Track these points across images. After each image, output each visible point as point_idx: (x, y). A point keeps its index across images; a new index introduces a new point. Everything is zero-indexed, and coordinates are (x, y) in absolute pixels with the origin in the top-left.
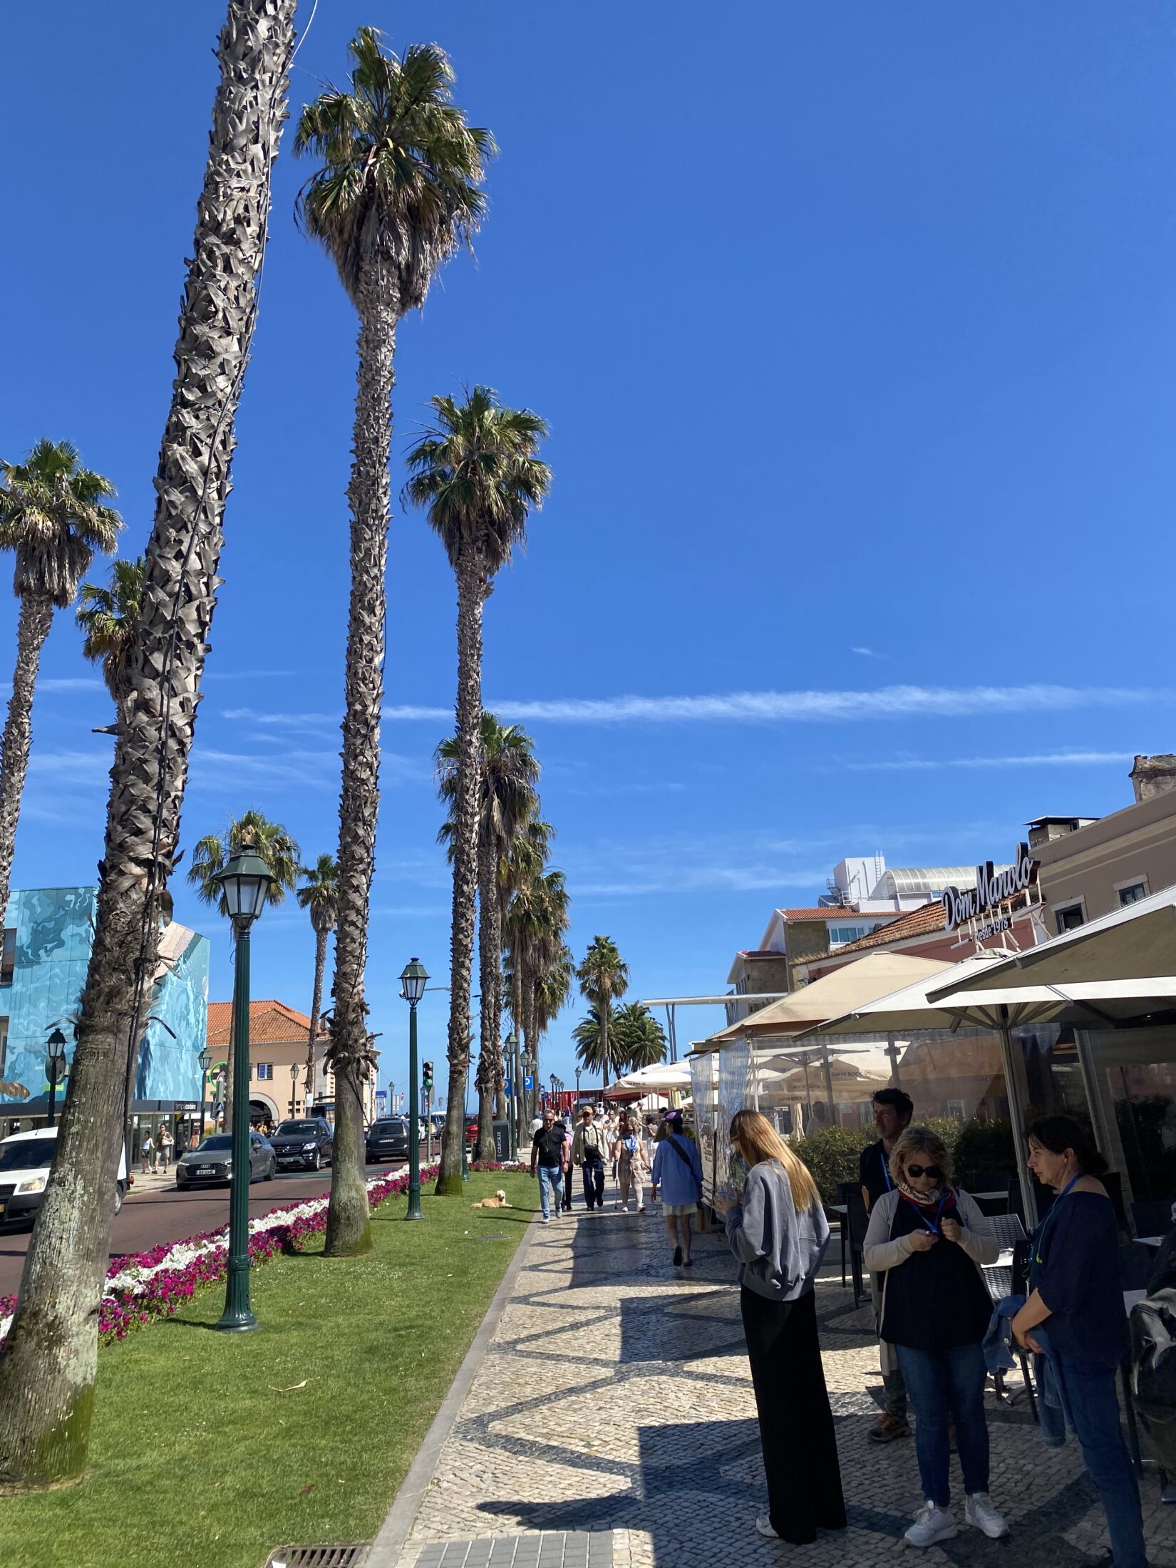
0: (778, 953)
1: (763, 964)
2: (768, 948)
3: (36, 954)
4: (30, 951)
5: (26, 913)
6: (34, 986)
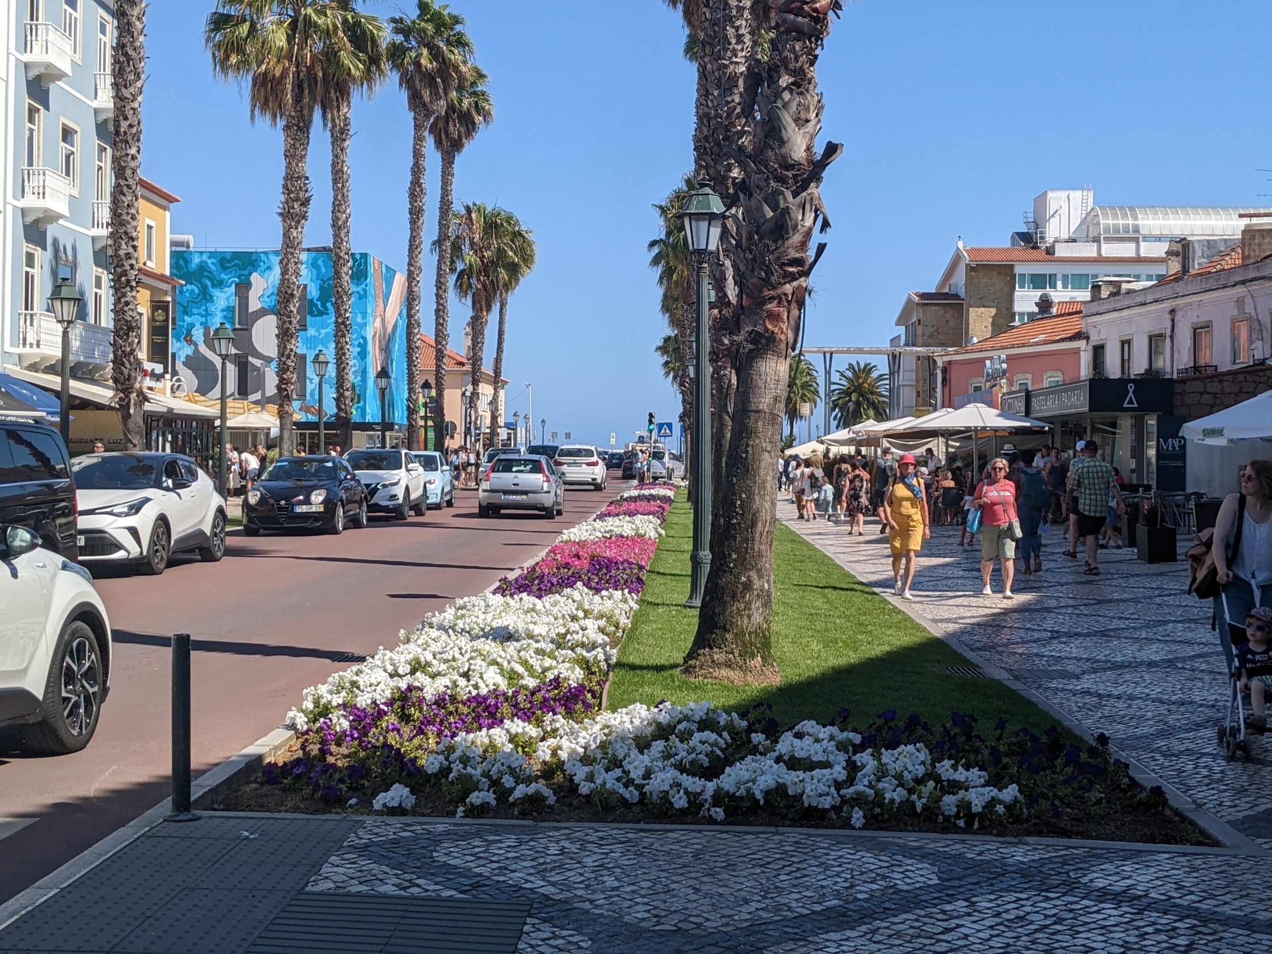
0: (956, 296)
1: (937, 308)
2: (946, 290)
3: (324, 306)
4: (319, 303)
5: (315, 272)
6: (323, 331)
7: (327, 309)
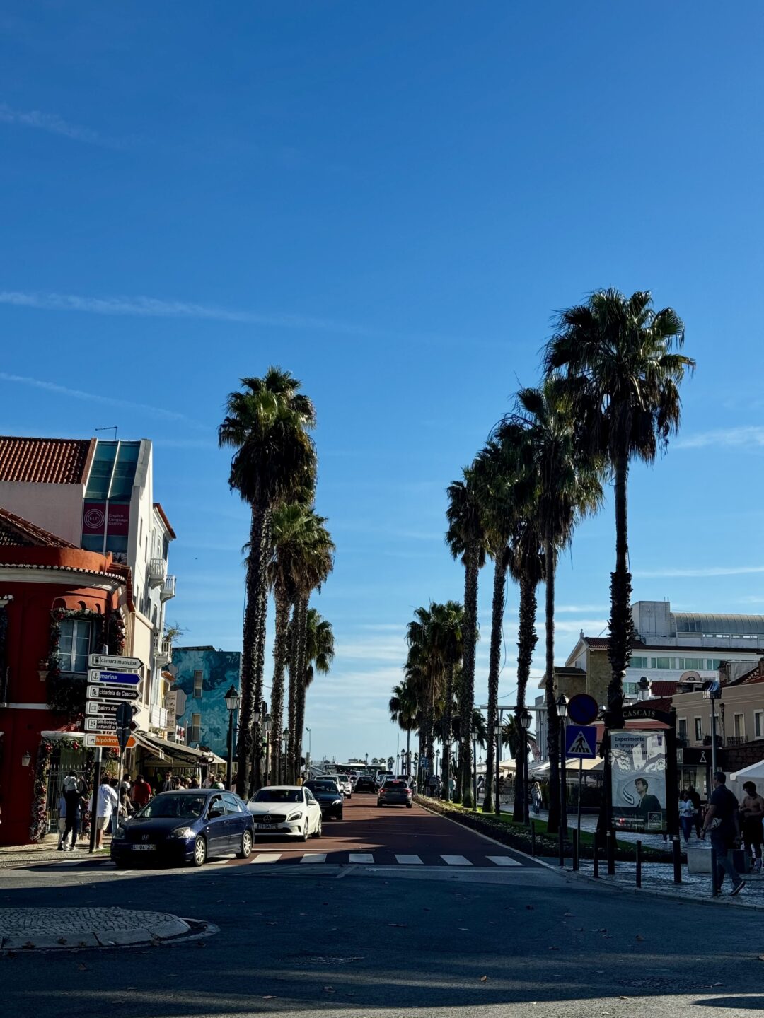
0: (580, 670)
1: (568, 678)
2: (573, 665)
3: (212, 684)
4: (210, 682)
5: (208, 663)
6: (212, 700)
7: (214, 686)
